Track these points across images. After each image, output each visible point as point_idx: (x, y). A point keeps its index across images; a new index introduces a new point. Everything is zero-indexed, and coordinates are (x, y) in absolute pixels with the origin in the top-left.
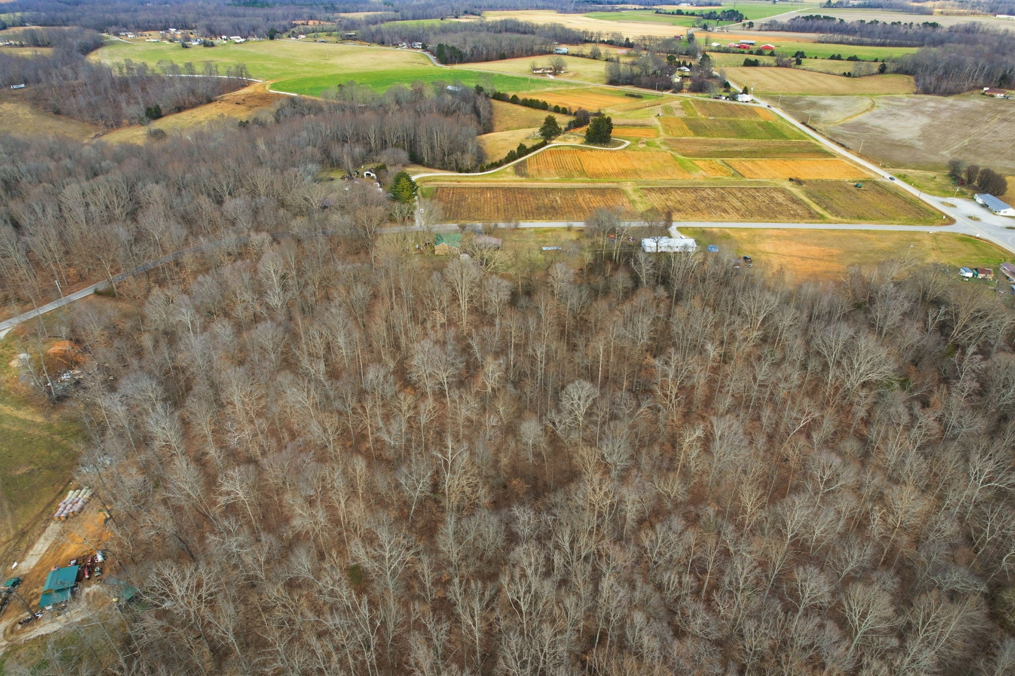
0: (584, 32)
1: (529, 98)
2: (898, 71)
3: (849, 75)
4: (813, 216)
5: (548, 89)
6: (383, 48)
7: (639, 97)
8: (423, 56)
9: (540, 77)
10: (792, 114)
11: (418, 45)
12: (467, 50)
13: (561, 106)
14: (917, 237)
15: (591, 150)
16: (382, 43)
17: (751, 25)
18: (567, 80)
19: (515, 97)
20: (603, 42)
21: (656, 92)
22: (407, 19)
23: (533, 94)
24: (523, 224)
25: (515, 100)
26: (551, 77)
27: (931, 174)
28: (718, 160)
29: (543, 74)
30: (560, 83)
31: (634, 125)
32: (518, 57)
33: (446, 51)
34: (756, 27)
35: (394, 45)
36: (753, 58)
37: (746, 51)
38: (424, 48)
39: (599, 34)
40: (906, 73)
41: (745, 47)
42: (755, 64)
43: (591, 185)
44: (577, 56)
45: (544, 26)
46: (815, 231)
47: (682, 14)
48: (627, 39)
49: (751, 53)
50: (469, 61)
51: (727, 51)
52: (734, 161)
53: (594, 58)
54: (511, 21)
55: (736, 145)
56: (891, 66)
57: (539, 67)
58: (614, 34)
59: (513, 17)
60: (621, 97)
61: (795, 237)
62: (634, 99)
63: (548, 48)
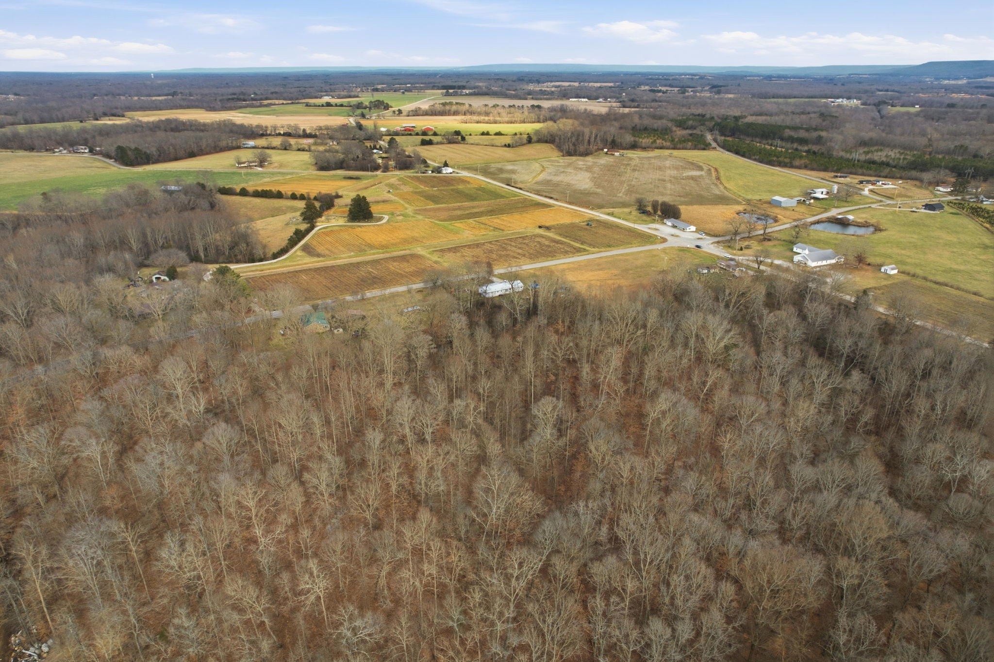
1: (260, 189)
2: (539, 141)
3: (509, 146)
5: (269, 180)
6: (36, 154)
7: (358, 178)
9: (250, 170)
10: (494, 179)
11: (83, 149)
13: (296, 193)
15: (360, 226)
16: (31, 149)
17: (400, 112)
19: (243, 190)
20: (281, 134)
21: (370, 173)
23: (259, 185)
26: (260, 169)
28: (471, 221)
29: (250, 167)
30: (276, 174)
33: (130, 153)
34: (404, 113)
35: (47, 150)
36: (427, 138)
37: (414, 133)
40: (546, 142)
41: (410, 130)
42: (430, 143)
43: (388, 255)
46: (589, 260)
47: (332, 106)
48: (304, 130)
49: (419, 134)
51: (400, 134)
52: (483, 219)
53: (285, 149)
55: (473, 207)
56: (534, 138)
60: (340, 179)
63: (235, 144)
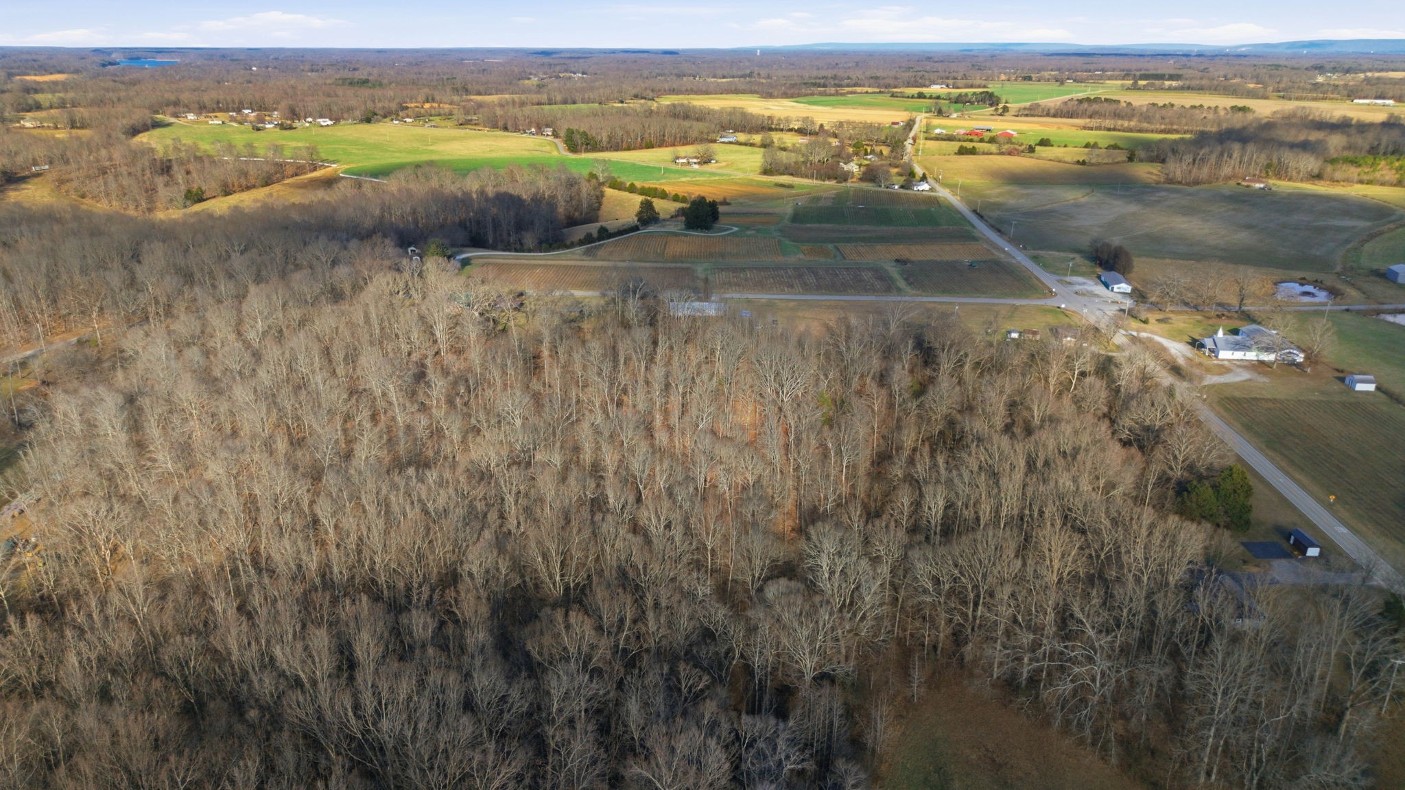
0: (770, 118)
1: (647, 186)
2: (1155, 159)
3: (1083, 163)
4: (890, 289)
5: (684, 179)
7: (790, 186)
8: (550, 143)
9: (680, 167)
12: (604, 137)
16: (505, 128)
18: (714, 170)
21: (814, 182)
23: (661, 184)
25: (630, 189)
26: (696, 167)
27: (1074, 256)
28: (830, 245)
29: (688, 163)
30: (702, 174)
31: (758, 213)
32: (667, 146)
33: (576, 136)
35: (520, 131)
36: (969, 145)
37: (975, 138)
39: (788, 120)
40: (1162, 161)
41: (977, 134)
44: (745, 144)
45: (721, 112)
48: (822, 126)
49: (982, 141)
50: (602, 149)
51: (950, 138)
52: (848, 247)
53: (764, 147)
54: (682, 105)
55: (865, 232)
57: (682, 154)
58: (805, 119)
59: (686, 102)
60: (769, 187)
62: (781, 189)
63: (712, 136)
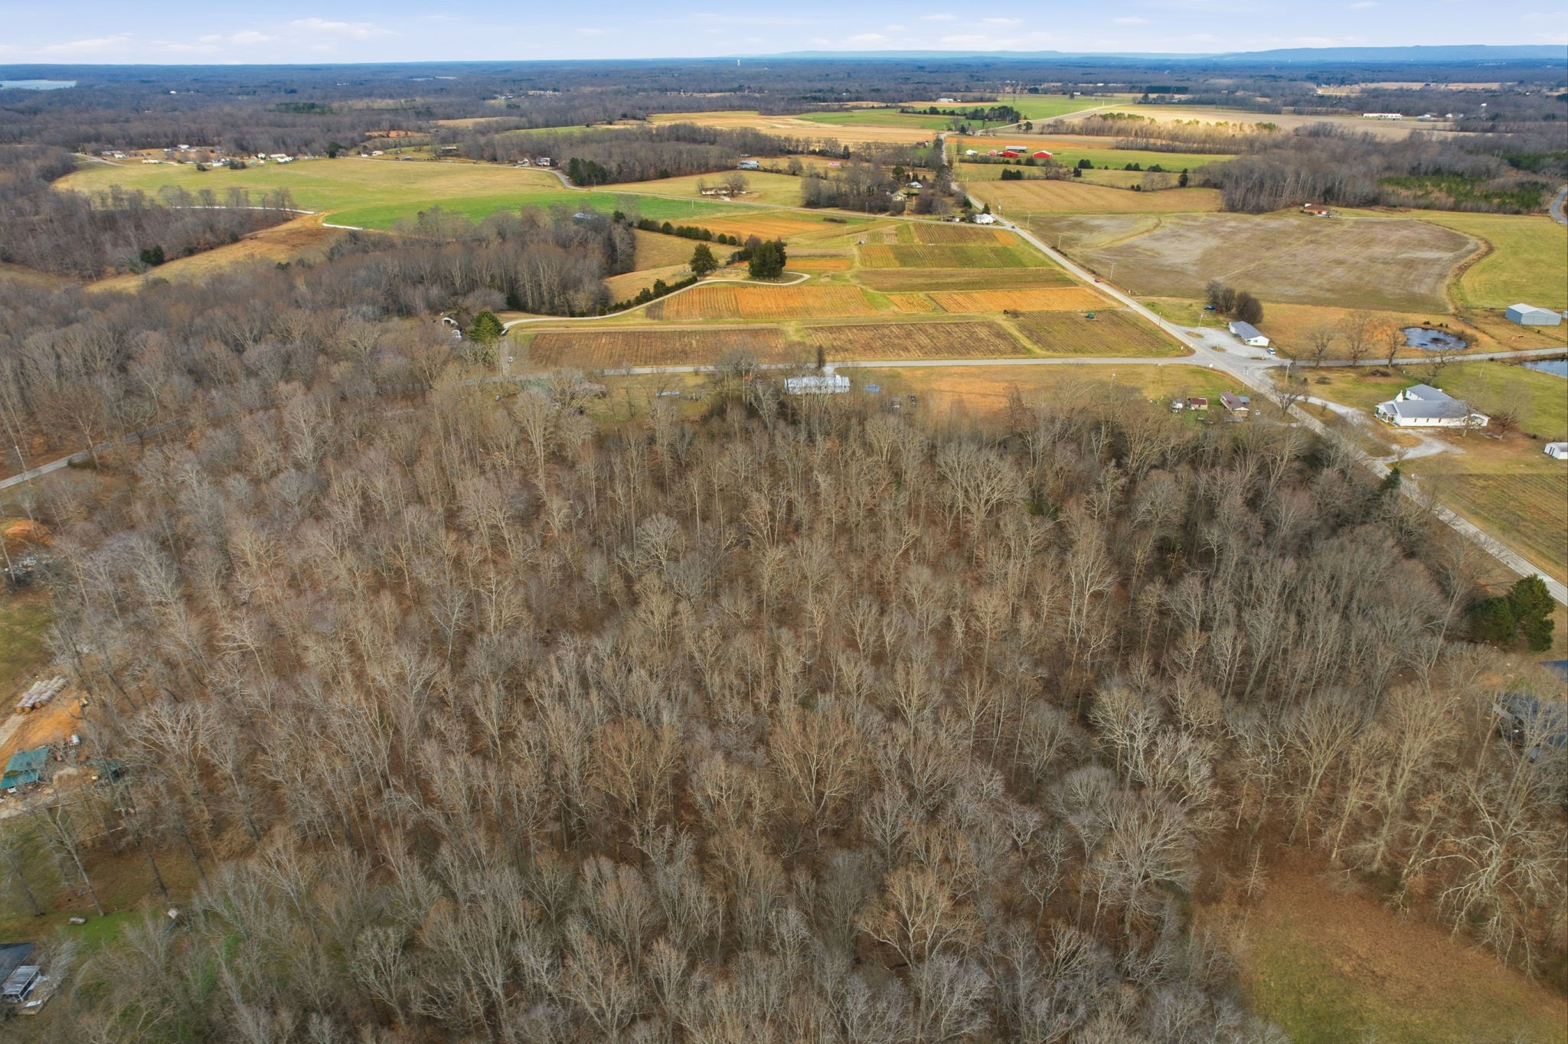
0: (787, 139)
1: (685, 226)
2: (1206, 184)
3: (1138, 189)
4: (1016, 350)
5: (719, 215)
6: (495, 166)
7: (842, 222)
8: (550, 176)
9: (710, 200)
10: (1043, 238)
11: (545, 161)
12: (613, 166)
13: (728, 235)
14: (1139, 370)
15: (755, 286)
16: (494, 159)
17: (1029, 126)
18: (747, 203)
19: (667, 225)
20: (814, 153)
21: (866, 215)
22: (537, 127)
23: (696, 222)
24: (638, 370)
25: (667, 230)
26: (727, 199)
27: (1187, 302)
28: (922, 295)
29: (717, 196)
30: (736, 207)
31: (823, 256)
32: (686, 175)
33: (581, 167)
34: (1036, 129)
35: (511, 162)
36: (1013, 168)
37: (1012, 160)
38: (553, 164)
39: (808, 142)
40: (1215, 186)
41: (1011, 156)
42: (1017, 176)
43: (743, 326)
44: (771, 171)
45: (731, 133)
46: (1013, 367)
47: (937, 113)
48: (846, 148)
49: (1019, 163)
50: (615, 181)
51: (985, 161)
52: (942, 296)
53: (794, 174)
54: (685, 126)
55: (952, 276)
56: (1194, 179)
57: (710, 186)
58: (828, 141)
59: (688, 122)
60: (818, 222)
61: (984, 373)
62: (833, 225)
63: (730, 162)
